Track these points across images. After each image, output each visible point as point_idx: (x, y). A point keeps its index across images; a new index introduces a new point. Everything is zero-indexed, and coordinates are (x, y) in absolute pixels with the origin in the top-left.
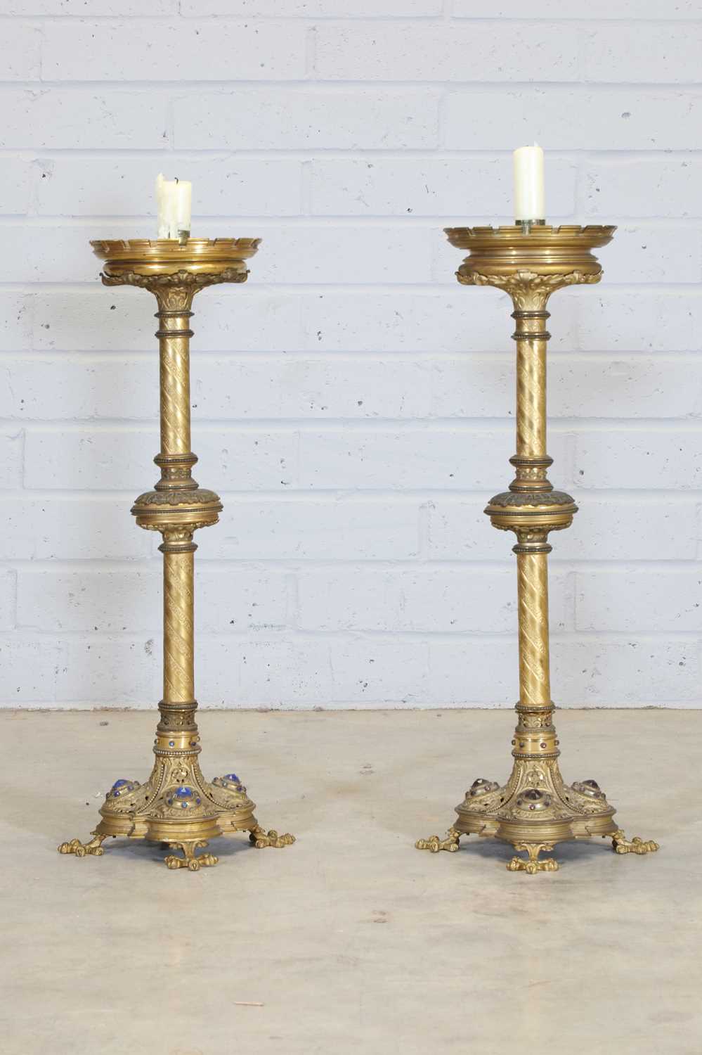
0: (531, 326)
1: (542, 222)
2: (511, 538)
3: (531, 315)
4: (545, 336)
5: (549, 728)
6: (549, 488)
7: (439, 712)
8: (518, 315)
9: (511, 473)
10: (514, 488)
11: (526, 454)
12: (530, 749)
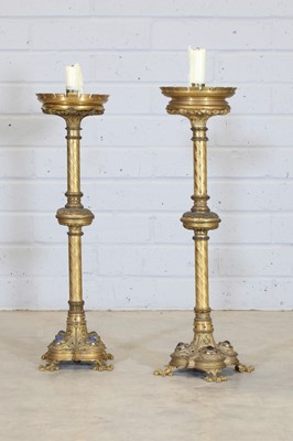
0: (199, 134)
1: (203, 85)
2: (192, 233)
3: (199, 129)
4: (206, 139)
5: (209, 320)
6: (208, 210)
7: (161, 312)
8: (194, 129)
9: (191, 203)
10: (193, 210)
11: (198, 194)
12: (201, 328)
